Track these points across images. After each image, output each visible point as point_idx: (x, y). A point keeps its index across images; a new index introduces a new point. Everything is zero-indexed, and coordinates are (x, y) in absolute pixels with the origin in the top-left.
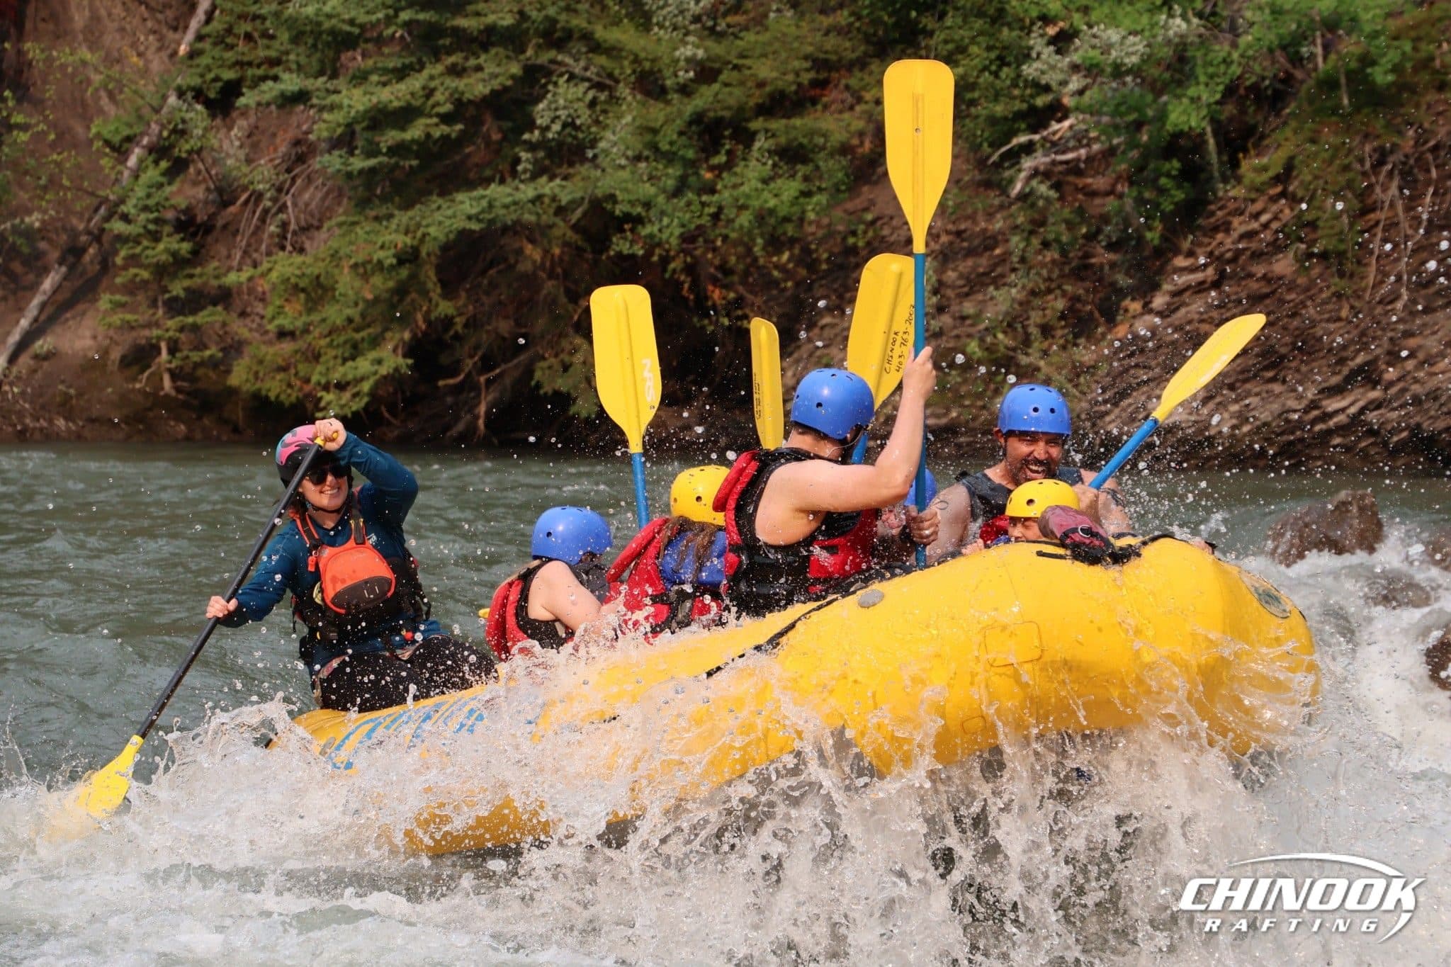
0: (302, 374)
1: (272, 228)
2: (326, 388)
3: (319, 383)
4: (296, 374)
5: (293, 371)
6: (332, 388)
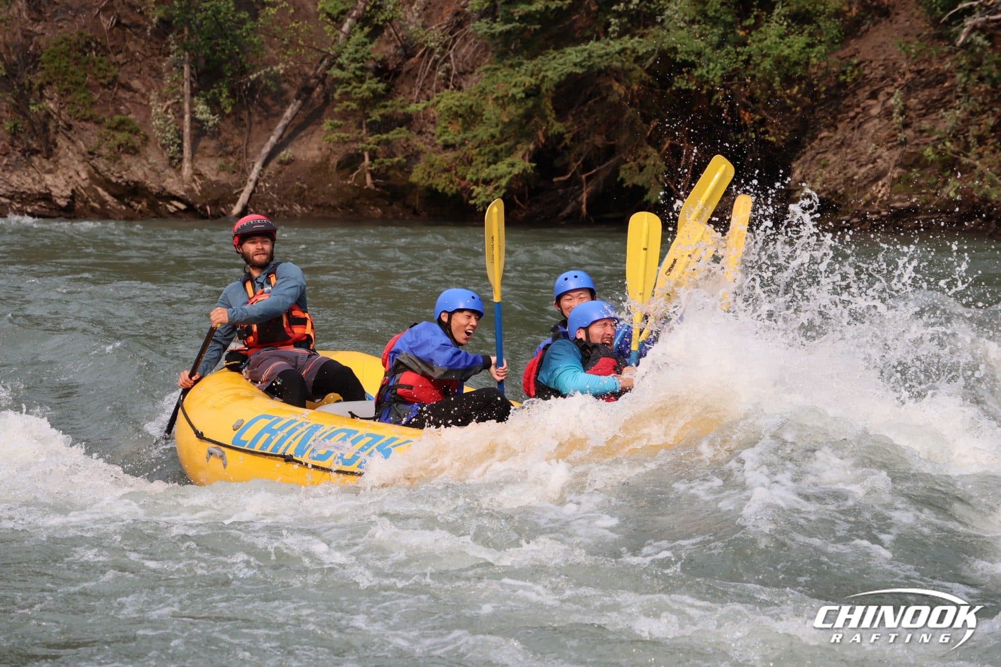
0: (460, 174)
1: (440, 73)
2: (476, 183)
3: (471, 180)
4: (456, 174)
5: (454, 172)
6: (481, 184)
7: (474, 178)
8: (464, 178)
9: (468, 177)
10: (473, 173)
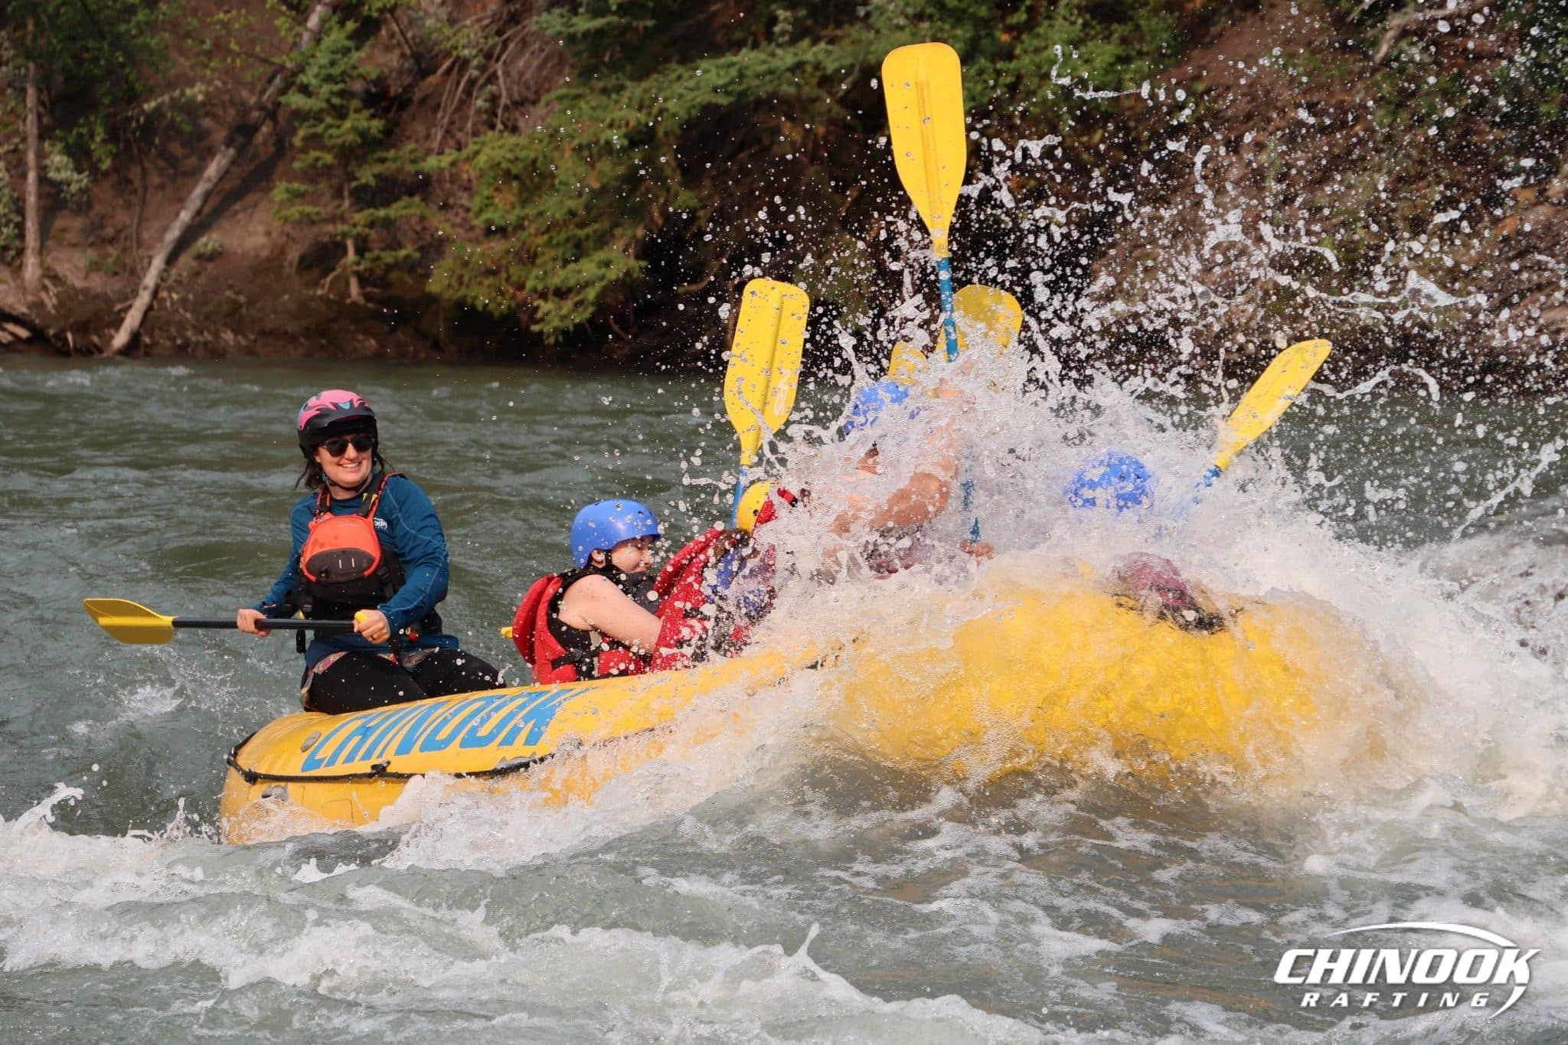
0: (514, 278)
1: (480, 103)
2: (543, 296)
3: (535, 290)
4: (508, 279)
5: (504, 275)
6: (550, 296)
7: (540, 287)
8: (521, 287)
9: (530, 284)
10: (537, 278)
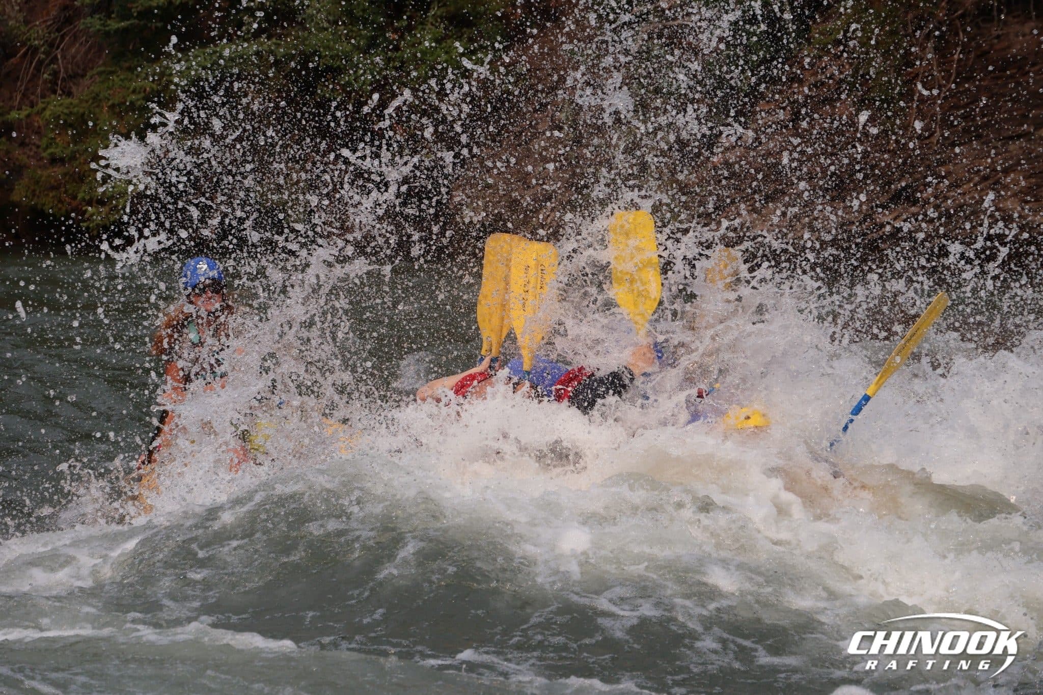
1: (46, 76)
2: (90, 203)
3: (83, 199)
4: (66, 192)
5: (63, 189)
6: (94, 204)
8: (74, 197)
9: (80, 196)
10: (85, 192)
